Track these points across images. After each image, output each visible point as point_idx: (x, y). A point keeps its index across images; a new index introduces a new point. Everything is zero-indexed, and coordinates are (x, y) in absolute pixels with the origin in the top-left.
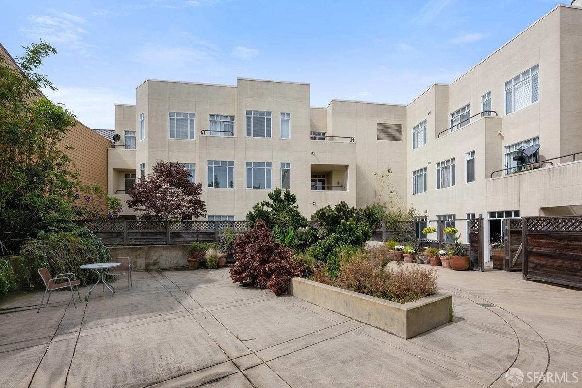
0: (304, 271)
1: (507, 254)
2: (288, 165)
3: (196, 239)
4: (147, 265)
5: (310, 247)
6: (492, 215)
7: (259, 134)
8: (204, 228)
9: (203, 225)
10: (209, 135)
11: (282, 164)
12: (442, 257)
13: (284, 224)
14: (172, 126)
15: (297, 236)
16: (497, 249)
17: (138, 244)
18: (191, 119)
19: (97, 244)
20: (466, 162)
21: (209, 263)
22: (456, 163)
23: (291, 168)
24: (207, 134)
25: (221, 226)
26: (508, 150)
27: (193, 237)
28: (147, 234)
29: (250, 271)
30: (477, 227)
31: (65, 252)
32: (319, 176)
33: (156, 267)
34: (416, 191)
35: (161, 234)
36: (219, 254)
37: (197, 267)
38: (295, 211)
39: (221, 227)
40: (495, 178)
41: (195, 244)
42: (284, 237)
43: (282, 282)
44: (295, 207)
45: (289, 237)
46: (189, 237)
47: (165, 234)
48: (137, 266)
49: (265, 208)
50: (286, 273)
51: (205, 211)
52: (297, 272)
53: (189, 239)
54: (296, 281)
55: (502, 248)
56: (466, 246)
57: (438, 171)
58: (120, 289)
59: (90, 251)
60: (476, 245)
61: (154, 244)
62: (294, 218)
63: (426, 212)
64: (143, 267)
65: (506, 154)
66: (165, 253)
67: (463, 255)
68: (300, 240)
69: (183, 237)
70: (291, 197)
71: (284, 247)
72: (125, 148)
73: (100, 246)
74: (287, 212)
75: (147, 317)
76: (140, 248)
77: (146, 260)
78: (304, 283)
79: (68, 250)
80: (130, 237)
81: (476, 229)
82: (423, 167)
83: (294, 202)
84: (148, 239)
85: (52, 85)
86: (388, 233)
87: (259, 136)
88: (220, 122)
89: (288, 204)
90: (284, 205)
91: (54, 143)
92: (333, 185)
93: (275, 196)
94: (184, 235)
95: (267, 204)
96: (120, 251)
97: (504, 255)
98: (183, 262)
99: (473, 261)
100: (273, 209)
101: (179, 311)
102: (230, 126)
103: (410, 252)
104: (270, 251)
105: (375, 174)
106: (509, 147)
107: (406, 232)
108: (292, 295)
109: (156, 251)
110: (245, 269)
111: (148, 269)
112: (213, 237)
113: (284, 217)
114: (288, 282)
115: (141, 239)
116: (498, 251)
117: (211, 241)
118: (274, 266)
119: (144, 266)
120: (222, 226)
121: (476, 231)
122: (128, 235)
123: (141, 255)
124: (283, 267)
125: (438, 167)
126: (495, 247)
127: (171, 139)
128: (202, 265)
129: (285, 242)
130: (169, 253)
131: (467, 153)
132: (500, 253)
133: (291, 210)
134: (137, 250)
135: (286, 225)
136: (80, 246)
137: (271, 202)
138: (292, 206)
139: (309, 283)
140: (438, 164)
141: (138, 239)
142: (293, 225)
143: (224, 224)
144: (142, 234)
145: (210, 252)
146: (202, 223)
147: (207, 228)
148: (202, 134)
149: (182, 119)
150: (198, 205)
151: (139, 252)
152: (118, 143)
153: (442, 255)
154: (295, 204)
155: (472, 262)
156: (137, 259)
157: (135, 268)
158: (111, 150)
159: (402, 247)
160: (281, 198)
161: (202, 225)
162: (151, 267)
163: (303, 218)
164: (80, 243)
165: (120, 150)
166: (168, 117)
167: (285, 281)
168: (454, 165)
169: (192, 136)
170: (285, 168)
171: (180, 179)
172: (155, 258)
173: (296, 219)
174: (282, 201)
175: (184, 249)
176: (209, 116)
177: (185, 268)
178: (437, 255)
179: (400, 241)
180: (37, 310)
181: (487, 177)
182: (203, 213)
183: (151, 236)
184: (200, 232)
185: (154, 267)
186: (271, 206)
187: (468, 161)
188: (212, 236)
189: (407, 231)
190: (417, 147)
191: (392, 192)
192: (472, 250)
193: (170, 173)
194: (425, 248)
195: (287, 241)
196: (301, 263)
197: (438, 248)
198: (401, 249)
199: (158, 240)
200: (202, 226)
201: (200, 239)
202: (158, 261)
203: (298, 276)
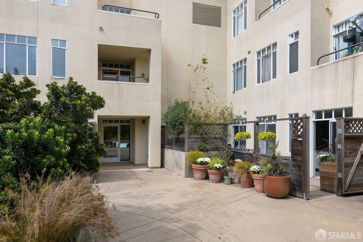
1: (340, 171)
2: (63, 42)
6: (318, 114)
11: (55, 41)
12: (255, 176)
16: (325, 163)
20: (289, 46)
22: (278, 50)
23: (68, 48)
26: (337, 30)
30: (301, 130)
32: (122, 66)
34: (236, 88)
40: (323, 65)
55: (333, 160)
56: (286, 158)
57: (259, 61)
60: (299, 158)
63: (245, 113)
65: (334, 36)
67: (281, 174)
81: (299, 133)
82: (242, 58)
86: (193, 140)
92: (136, 76)
97: (335, 171)
99: (295, 183)
103: (216, 167)
105: (189, 65)
106: (338, 27)
107: (215, 138)
116: (327, 165)
121: (300, 136)
125: (258, 57)
126: (323, 159)
131: (289, 36)
132: (330, 168)
140: (259, 53)
153: (254, 172)
155: (293, 184)
159: (207, 160)
168: (275, 52)
170: (59, 47)
178: (248, 173)
179: (207, 151)
181: (312, 65)
187: (291, 45)
189: (217, 136)
190: (237, 35)
191: (208, 89)
192: (294, 166)
194: (237, 160)
197: (252, 162)
198: (206, 163)
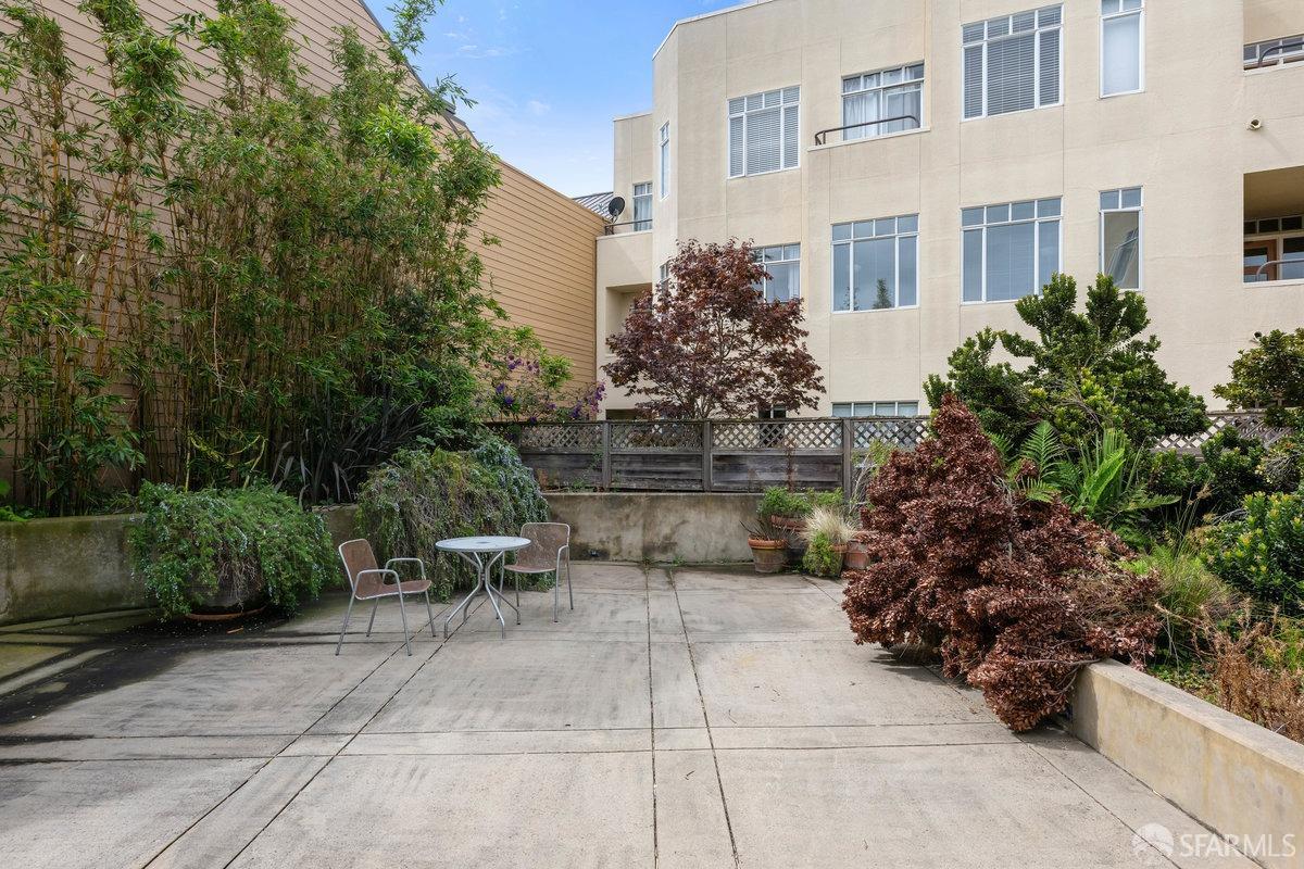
0: (1161, 641)
2: (1133, 194)
3: (784, 477)
4: (648, 550)
5: (1200, 524)
7: (1010, 99)
8: (807, 442)
9: (806, 431)
10: (840, 142)
11: (1108, 197)
13: (1083, 423)
14: (735, 140)
15: (1144, 472)
17: (634, 486)
18: (789, 105)
19: (516, 482)
21: (814, 557)
23: (1147, 209)
24: (835, 139)
25: (861, 434)
27: (776, 470)
28: (655, 458)
29: (911, 609)
31: (437, 500)
32: (1291, 224)
33: (670, 556)
35: (688, 459)
36: (848, 532)
37: (777, 567)
38: (1141, 364)
39: (861, 440)
41: (773, 492)
42: (1082, 476)
43: (1037, 678)
44: (1137, 346)
45: (1102, 476)
46: (764, 471)
47: (699, 458)
48: (621, 550)
49: (998, 356)
50: (1061, 635)
51: (818, 388)
52: (1123, 641)
53: (764, 477)
54: (1108, 680)
58: (538, 613)
59: (495, 501)
61: (673, 487)
62: (1129, 398)
64: (637, 553)
66: (692, 515)
68: (1160, 487)
69: (746, 471)
70: (1121, 305)
71: (1075, 520)
72: (636, 230)
73: (522, 489)
74: (1097, 371)
75: (529, 727)
76: (630, 499)
77: (643, 535)
78: (1151, 703)
79: (444, 496)
80: (616, 467)
83: (1135, 329)
84: (657, 472)
85: (466, 96)
87: (1010, 107)
88: (876, 92)
89: (1107, 337)
90: (1085, 342)
91: (463, 234)
93: (1051, 310)
94: (750, 465)
95: (1011, 343)
96: (582, 506)
98: (740, 549)
100: (1038, 361)
101: (627, 724)
102: (908, 99)
104: (985, 532)
108: (1090, 745)
109: (669, 510)
110: (897, 597)
111: (646, 562)
112: (834, 471)
113: (1086, 389)
114: (1073, 683)
115: (641, 472)
117: (830, 483)
118: (998, 600)
119: (640, 552)
120: (867, 435)
122: (613, 462)
123: (633, 518)
124: (1041, 608)
127: (735, 181)
128: (792, 562)
129: (1082, 498)
130: (703, 516)
133: (1121, 364)
134: (621, 503)
135: (1091, 424)
136: (470, 487)
137: (1032, 334)
138: (1122, 346)
139: (1176, 707)
141: (633, 472)
142: (1129, 426)
143: (872, 429)
144: (644, 458)
145: (820, 522)
146: (801, 426)
147: (817, 442)
148: (818, 141)
149: (766, 113)
150: (799, 369)
151: (627, 510)
152: (620, 219)
154: (1143, 337)
156: (623, 528)
157: (617, 554)
158: (604, 241)
160: (1072, 317)
161: (802, 432)
162: (658, 557)
163: (1184, 394)
164: (471, 479)
165: (624, 237)
166: (726, 116)
167: (1050, 675)
169: (791, 159)
170: (1120, 209)
171: (736, 288)
172: (666, 530)
173: (1146, 399)
174: (1080, 327)
175: (746, 506)
176: (840, 82)
177: (745, 569)
180: (333, 649)
182: (811, 393)
183: (664, 464)
184: (797, 453)
185: (662, 557)
186: (1029, 349)
188: (832, 467)
193: (710, 274)
195: (1090, 493)
196: (1143, 596)
199: (682, 477)
200: (801, 437)
201: (795, 477)
202: (675, 538)
203: (1124, 659)
